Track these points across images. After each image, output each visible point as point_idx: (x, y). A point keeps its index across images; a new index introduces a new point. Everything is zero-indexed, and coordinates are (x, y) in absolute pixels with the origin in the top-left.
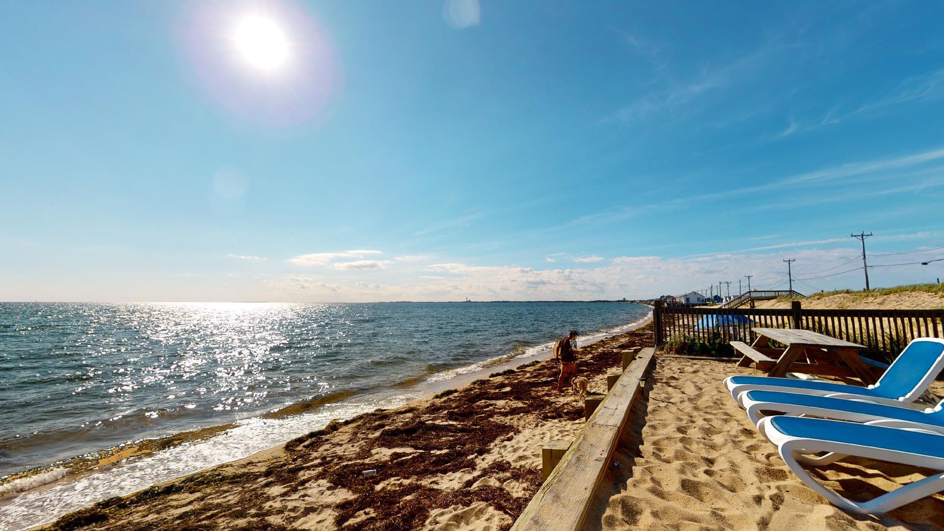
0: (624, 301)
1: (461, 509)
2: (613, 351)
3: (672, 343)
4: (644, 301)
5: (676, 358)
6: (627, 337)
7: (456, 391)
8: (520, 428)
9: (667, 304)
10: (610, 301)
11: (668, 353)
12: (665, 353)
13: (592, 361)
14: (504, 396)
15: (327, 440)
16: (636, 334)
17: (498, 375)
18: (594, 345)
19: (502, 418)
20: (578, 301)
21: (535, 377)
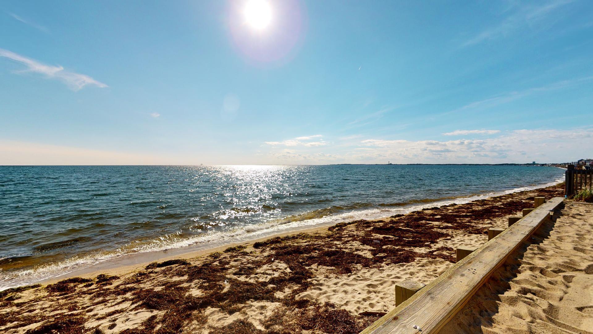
0: (534, 164)
1: (430, 259)
2: (522, 202)
3: (582, 194)
4: (557, 164)
5: (584, 204)
6: (536, 192)
7: (403, 215)
8: (454, 236)
9: (586, 167)
10: (518, 165)
11: (577, 201)
12: (574, 201)
13: (502, 206)
14: (437, 220)
15: (345, 229)
16: (546, 190)
17: (428, 209)
18: (503, 196)
19: (440, 230)
20: (484, 164)
21: (456, 212)
